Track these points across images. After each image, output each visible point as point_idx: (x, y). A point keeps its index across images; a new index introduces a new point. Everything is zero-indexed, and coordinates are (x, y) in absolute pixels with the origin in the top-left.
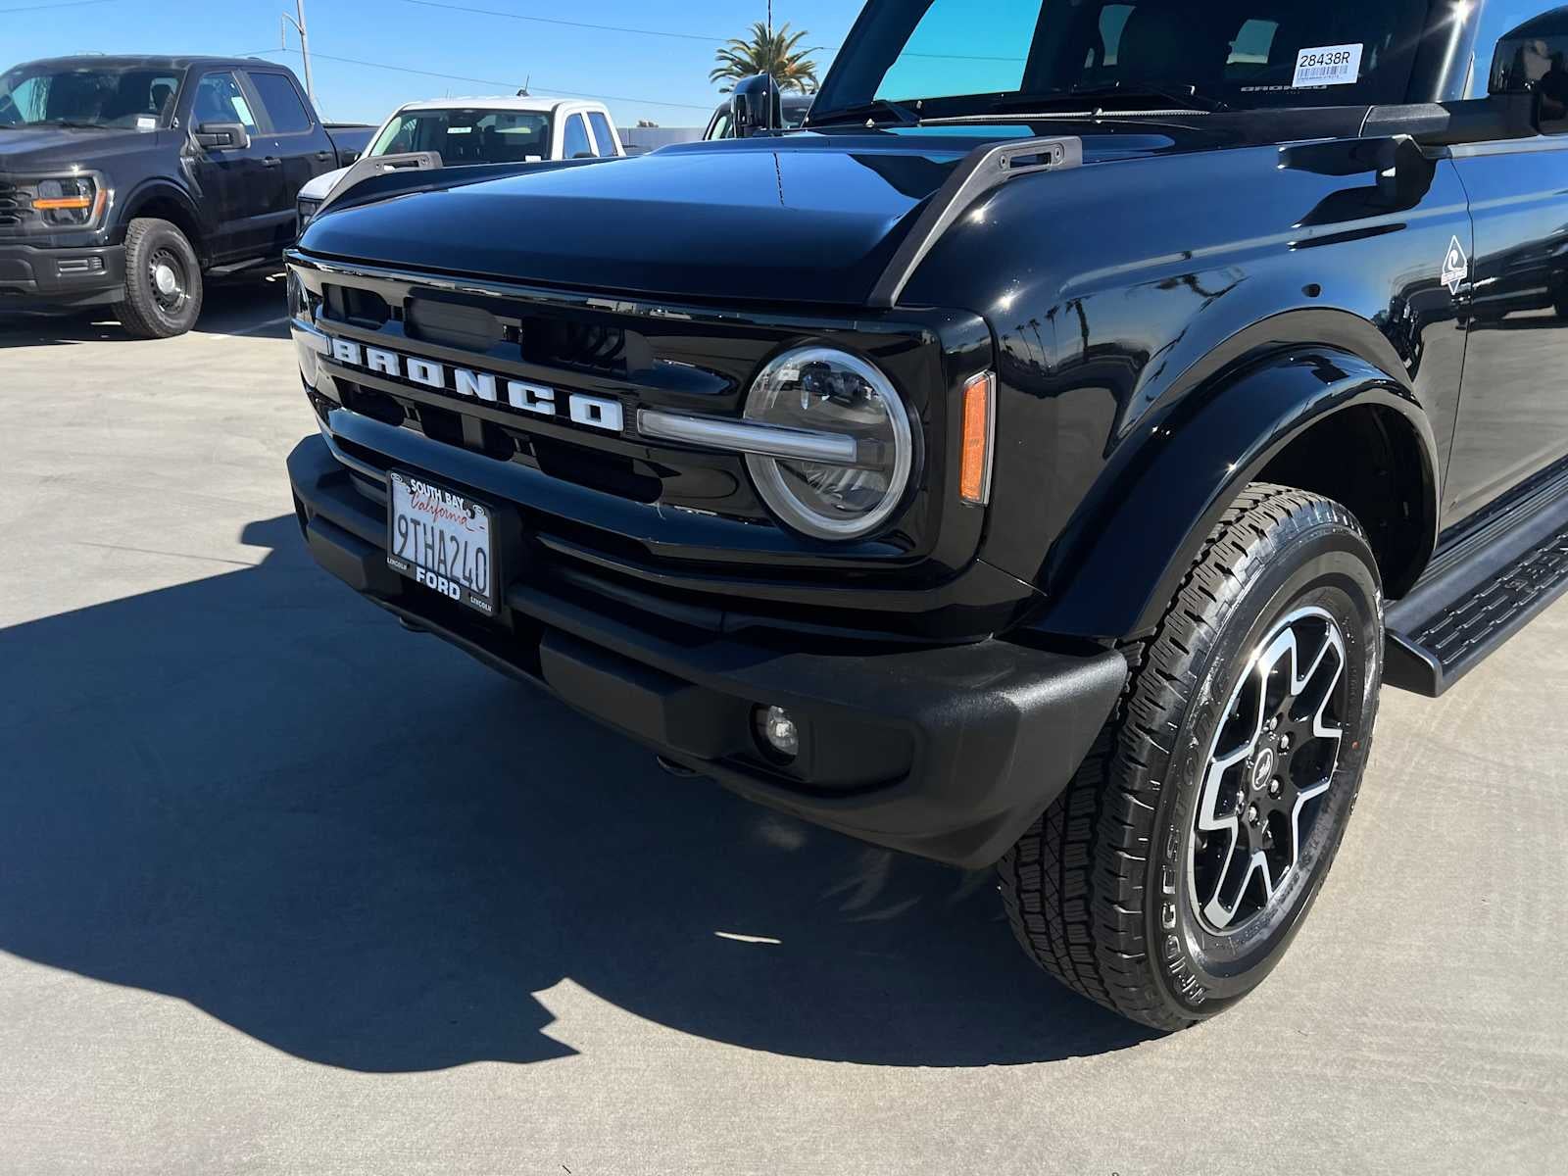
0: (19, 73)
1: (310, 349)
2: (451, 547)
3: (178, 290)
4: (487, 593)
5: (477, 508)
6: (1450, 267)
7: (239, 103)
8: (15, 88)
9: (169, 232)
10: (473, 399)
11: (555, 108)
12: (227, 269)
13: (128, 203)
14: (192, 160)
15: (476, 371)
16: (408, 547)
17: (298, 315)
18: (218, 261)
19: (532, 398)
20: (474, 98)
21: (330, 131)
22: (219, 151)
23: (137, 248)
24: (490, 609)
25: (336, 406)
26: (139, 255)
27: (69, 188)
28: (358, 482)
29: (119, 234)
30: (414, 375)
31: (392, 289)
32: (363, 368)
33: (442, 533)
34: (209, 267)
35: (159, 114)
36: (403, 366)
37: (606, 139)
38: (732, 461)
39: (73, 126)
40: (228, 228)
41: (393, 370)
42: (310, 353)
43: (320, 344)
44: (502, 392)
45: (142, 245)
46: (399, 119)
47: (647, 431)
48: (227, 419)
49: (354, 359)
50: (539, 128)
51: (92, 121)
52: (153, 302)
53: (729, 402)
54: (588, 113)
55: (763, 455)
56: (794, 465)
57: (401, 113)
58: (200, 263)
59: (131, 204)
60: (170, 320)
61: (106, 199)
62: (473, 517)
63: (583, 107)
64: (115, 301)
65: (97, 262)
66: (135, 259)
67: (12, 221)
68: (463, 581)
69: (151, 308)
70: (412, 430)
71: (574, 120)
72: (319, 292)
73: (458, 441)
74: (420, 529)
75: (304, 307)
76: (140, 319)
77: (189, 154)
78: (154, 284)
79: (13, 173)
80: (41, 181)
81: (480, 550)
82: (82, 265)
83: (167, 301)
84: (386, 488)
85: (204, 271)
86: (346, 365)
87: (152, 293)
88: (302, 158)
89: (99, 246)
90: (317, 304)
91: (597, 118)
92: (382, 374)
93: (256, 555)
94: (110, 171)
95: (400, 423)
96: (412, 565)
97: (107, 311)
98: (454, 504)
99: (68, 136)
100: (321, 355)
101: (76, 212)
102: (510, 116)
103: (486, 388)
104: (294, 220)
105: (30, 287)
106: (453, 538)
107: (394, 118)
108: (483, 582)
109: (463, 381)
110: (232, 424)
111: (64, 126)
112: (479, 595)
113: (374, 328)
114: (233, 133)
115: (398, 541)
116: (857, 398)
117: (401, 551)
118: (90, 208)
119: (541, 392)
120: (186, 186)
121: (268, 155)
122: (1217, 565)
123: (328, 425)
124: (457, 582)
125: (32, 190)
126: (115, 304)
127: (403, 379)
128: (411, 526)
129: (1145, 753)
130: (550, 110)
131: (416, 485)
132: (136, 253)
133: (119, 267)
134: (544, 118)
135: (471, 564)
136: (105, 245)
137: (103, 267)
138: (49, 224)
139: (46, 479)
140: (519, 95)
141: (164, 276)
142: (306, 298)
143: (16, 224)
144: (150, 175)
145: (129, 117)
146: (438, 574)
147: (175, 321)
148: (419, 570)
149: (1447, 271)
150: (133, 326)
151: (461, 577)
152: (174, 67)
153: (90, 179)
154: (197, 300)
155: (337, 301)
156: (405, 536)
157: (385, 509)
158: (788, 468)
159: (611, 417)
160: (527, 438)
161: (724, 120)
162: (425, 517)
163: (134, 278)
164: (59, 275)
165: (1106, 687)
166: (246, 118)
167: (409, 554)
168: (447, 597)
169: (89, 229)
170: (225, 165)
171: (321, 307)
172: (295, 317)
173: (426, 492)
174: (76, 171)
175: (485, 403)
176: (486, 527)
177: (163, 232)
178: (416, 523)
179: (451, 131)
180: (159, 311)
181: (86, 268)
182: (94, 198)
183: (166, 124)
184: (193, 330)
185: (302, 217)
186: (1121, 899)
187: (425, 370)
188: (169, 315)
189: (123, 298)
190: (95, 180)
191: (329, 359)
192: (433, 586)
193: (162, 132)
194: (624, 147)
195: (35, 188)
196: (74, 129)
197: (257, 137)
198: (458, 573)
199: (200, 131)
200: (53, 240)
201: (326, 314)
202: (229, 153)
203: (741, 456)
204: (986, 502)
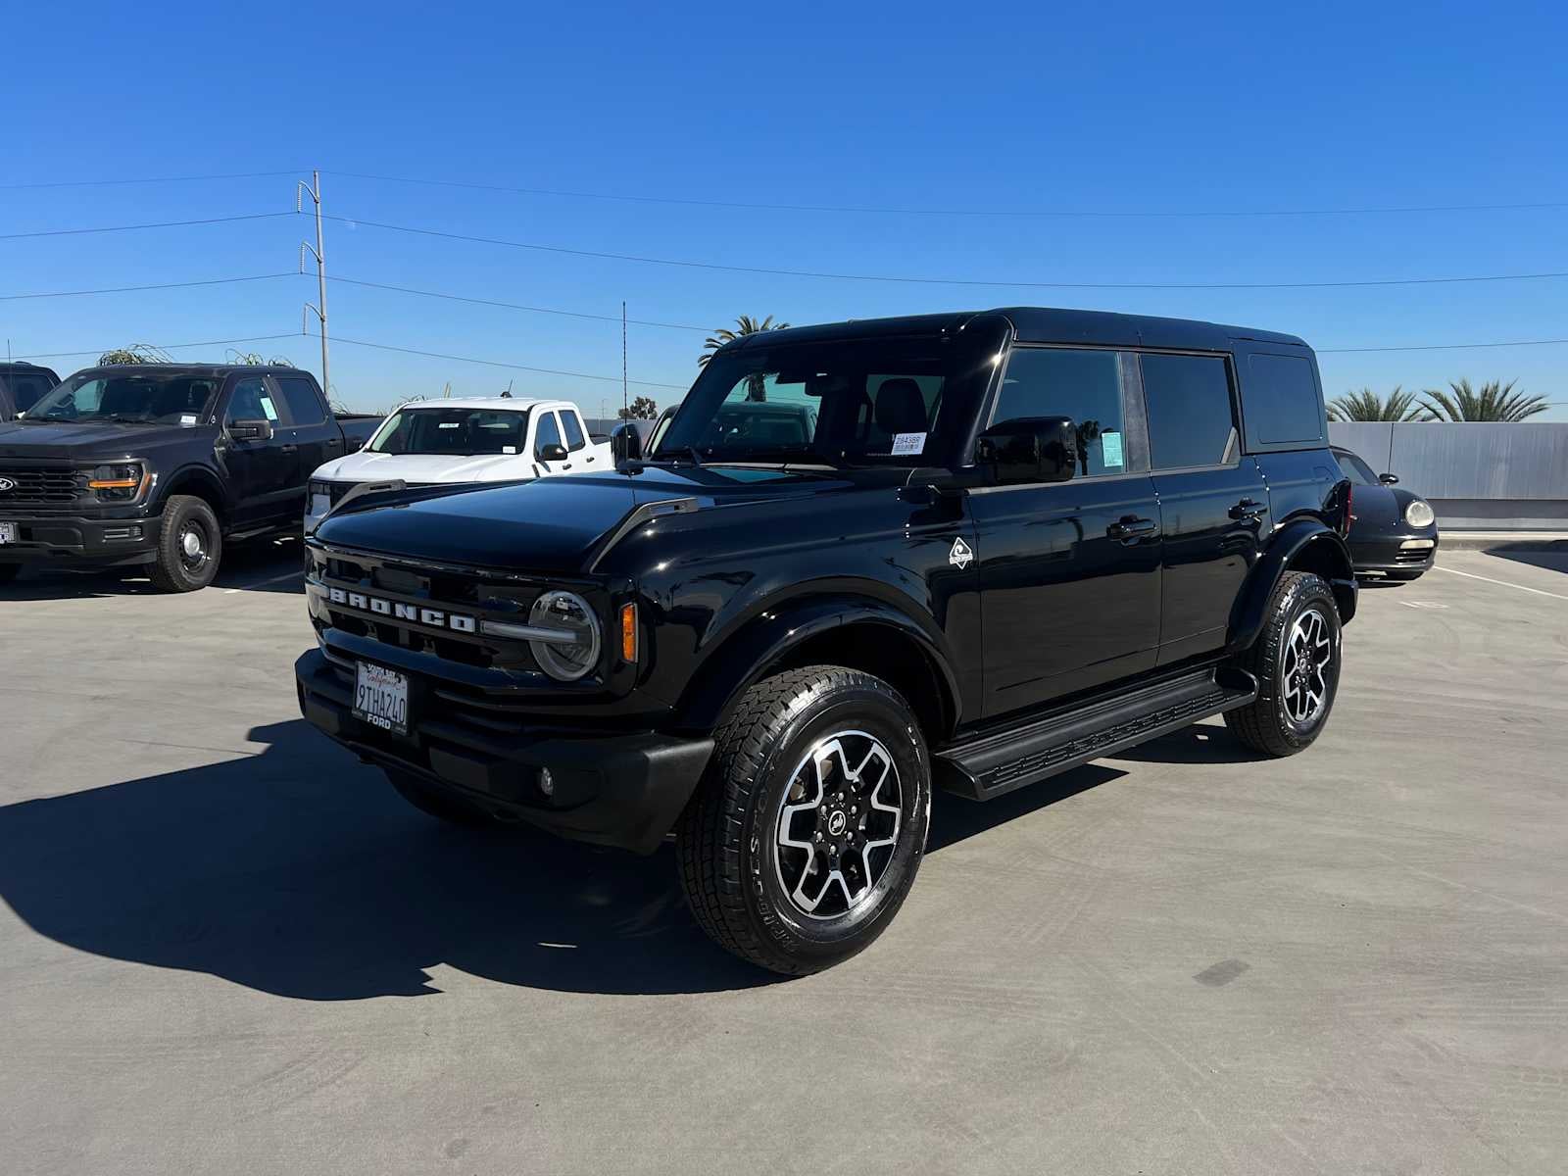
0: (82, 377)
1: (317, 595)
2: (387, 700)
3: (201, 553)
4: (404, 723)
5: (402, 676)
6: (956, 553)
7: (266, 403)
8: (77, 389)
9: (198, 506)
10: (404, 619)
11: (531, 408)
12: (243, 536)
13: (170, 481)
14: (223, 448)
15: (406, 604)
16: (364, 703)
17: (311, 574)
18: (237, 529)
19: (433, 618)
20: (465, 399)
21: (340, 422)
22: (246, 441)
23: (171, 519)
24: (405, 731)
25: (330, 626)
26: (172, 526)
27: (121, 472)
28: (338, 671)
29: (158, 508)
30: (374, 608)
31: (367, 562)
32: (347, 605)
33: (383, 693)
34: (229, 534)
35: (200, 412)
36: (369, 603)
37: (575, 431)
38: (523, 643)
39: (125, 421)
40: (250, 502)
41: (363, 605)
42: (316, 598)
43: (323, 591)
44: (419, 615)
45: (175, 517)
46: (399, 416)
47: (486, 631)
48: (240, 655)
49: (342, 600)
50: (517, 422)
51: (143, 418)
52: (180, 563)
53: (522, 616)
54: (560, 412)
55: (540, 641)
56: (553, 646)
57: (401, 411)
58: (221, 531)
59: (172, 481)
60: (191, 577)
61: (151, 480)
62: (400, 681)
63: (555, 406)
64: (148, 562)
65: (137, 531)
66: (169, 528)
67: (71, 498)
68: (392, 719)
69: (177, 569)
70: (372, 638)
71: (547, 419)
72: (325, 563)
73: (396, 642)
74: (372, 692)
75: (314, 569)
76: (168, 576)
77: (221, 444)
78: (182, 548)
79: (77, 460)
80: (98, 466)
81: (402, 700)
82: (124, 533)
83: (191, 562)
84: (354, 673)
85: (223, 537)
86: (337, 603)
87: (179, 556)
88: (314, 444)
89: (139, 518)
90: (322, 569)
91: (567, 415)
92: (357, 608)
93: (258, 748)
94: (155, 459)
95: (366, 635)
96: (366, 713)
97: (139, 570)
98: (390, 675)
99: (124, 430)
100: (322, 598)
101: (125, 493)
102: (493, 415)
103: (411, 613)
104: (305, 494)
105: (79, 551)
106: (389, 695)
107: (396, 414)
108: (402, 717)
109: (400, 610)
110: (242, 657)
111: (119, 421)
112: (400, 725)
113: (355, 582)
114: (260, 428)
115: (359, 700)
116: (582, 617)
117: (360, 706)
118: (137, 487)
119: (438, 615)
120: (216, 468)
121: (288, 443)
122: (782, 702)
123: (322, 637)
124: (389, 719)
125: (90, 473)
126: (147, 564)
127: (368, 610)
128: (367, 691)
129: (736, 794)
130: (525, 409)
131: (371, 667)
132: (170, 523)
133: (155, 535)
134: (520, 416)
135: (397, 709)
136: (145, 517)
137: (141, 536)
138: (101, 501)
139: (95, 698)
140: (502, 396)
141: (190, 541)
142: (316, 564)
143: (73, 500)
144: (190, 461)
145: (174, 415)
146: (379, 716)
147: (195, 578)
148: (370, 715)
149: (954, 556)
150: (161, 583)
151: (391, 716)
152: (215, 375)
153: (138, 465)
154: (217, 561)
155: (335, 567)
156: (363, 697)
157: (353, 686)
158: (552, 648)
159: (469, 625)
160: (429, 638)
161: (668, 421)
162: (374, 685)
163: (166, 543)
164: (104, 541)
165: (701, 754)
166: (271, 414)
167: (364, 707)
168: (384, 729)
169: (135, 504)
170: (250, 452)
171: (324, 571)
172: (308, 575)
173: (376, 670)
174: (129, 459)
175: (410, 621)
176: (406, 686)
177: (194, 507)
178: (370, 689)
179: (442, 426)
180: (184, 569)
181: (126, 536)
182: (140, 480)
183: (204, 422)
184: (212, 585)
185: (311, 494)
186: (727, 873)
187: (380, 605)
188: (191, 574)
189: (155, 560)
190: (143, 465)
191: (327, 600)
192: (376, 723)
193: (201, 428)
194: (590, 436)
195: (92, 472)
196: (127, 424)
197: (278, 429)
198: (390, 714)
199: (232, 426)
200: (103, 513)
201: (327, 575)
202: (255, 443)
203: (528, 641)
204: (636, 661)
